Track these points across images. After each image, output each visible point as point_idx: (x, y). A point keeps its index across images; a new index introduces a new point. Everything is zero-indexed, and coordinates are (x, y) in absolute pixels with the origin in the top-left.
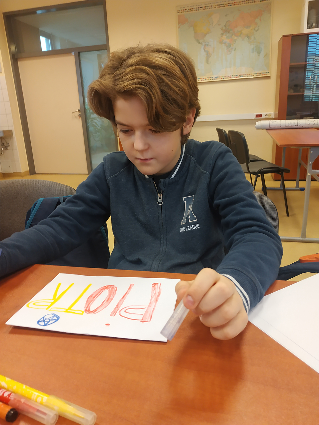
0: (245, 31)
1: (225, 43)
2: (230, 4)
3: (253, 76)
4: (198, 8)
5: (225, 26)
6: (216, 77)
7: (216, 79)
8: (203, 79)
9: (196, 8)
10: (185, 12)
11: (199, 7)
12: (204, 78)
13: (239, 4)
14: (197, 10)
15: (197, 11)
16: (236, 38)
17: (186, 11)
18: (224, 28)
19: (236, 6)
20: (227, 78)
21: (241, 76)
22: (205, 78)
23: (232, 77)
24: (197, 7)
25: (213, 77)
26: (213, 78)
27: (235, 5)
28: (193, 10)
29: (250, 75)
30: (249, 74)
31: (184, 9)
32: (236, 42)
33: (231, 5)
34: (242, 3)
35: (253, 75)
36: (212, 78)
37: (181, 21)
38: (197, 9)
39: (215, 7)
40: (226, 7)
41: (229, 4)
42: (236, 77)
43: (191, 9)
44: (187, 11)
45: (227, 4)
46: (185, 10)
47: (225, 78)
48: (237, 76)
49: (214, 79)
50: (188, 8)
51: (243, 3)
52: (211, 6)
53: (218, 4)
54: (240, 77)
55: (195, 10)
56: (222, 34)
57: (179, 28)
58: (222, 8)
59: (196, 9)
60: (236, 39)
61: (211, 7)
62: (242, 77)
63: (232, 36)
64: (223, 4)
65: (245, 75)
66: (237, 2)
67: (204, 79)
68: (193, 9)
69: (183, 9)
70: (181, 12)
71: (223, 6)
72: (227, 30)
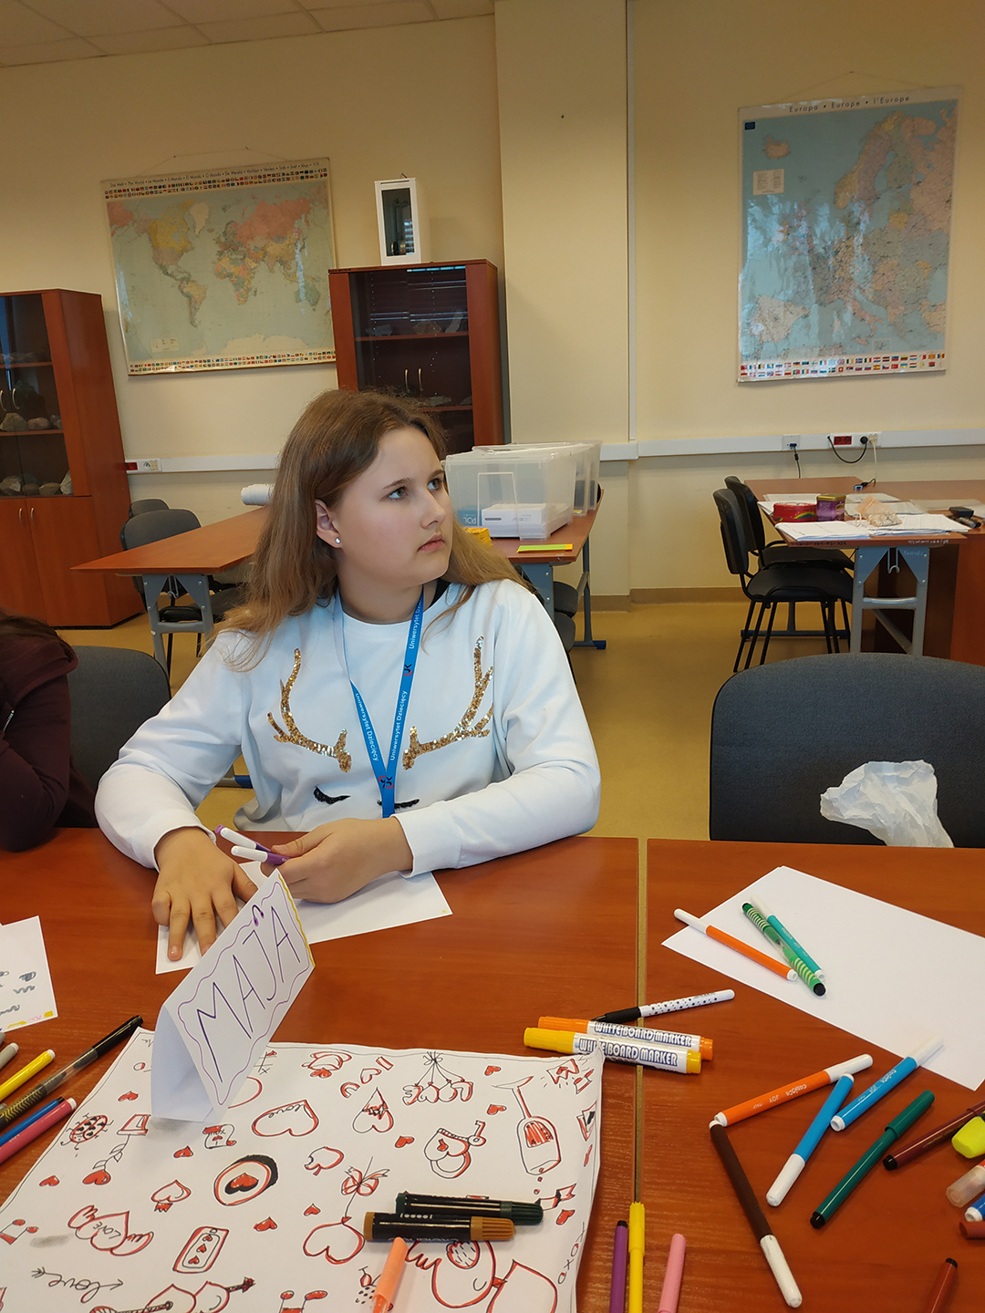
0: (275, 248)
1: (230, 275)
2: (230, 182)
3: (306, 359)
4: (155, 187)
5: (225, 234)
6: (218, 360)
7: (218, 365)
8: (186, 365)
9: (151, 187)
10: (125, 195)
11: (158, 185)
12: (188, 362)
13: (251, 182)
14: (152, 193)
15: (154, 195)
16: (254, 265)
17: (127, 193)
18: (223, 239)
19: (244, 186)
20: (244, 363)
21: (277, 359)
22: (192, 362)
23: (255, 360)
24: (153, 184)
25: (209, 361)
26: (211, 363)
27: (242, 183)
28: (144, 192)
29: (299, 357)
30: (297, 355)
31: (122, 188)
32: (254, 273)
33: (233, 185)
34: (258, 180)
35: (304, 357)
36: (207, 363)
37: (118, 219)
38: (153, 190)
39: (197, 188)
40: (221, 188)
41: (228, 180)
42: (267, 362)
43: (138, 190)
44: (130, 195)
45: (223, 181)
46: (124, 191)
47: (240, 363)
48: (268, 359)
49: (214, 365)
50: (130, 187)
51: (262, 180)
52: (187, 184)
53: (202, 180)
54: (276, 361)
55: (147, 193)
56: (220, 253)
57: (112, 235)
58: (213, 189)
59: (149, 190)
60: (255, 268)
61: (185, 187)
62: (280, 361)
63: (244, 258)
64: (214, 181)
65: (286, 358)
66: (246, 178)
67: (189, 365)
68: (142, 188)
69: (118, 188)
70: (114, 194)
71: (214, 186)
72: (230, 244)
